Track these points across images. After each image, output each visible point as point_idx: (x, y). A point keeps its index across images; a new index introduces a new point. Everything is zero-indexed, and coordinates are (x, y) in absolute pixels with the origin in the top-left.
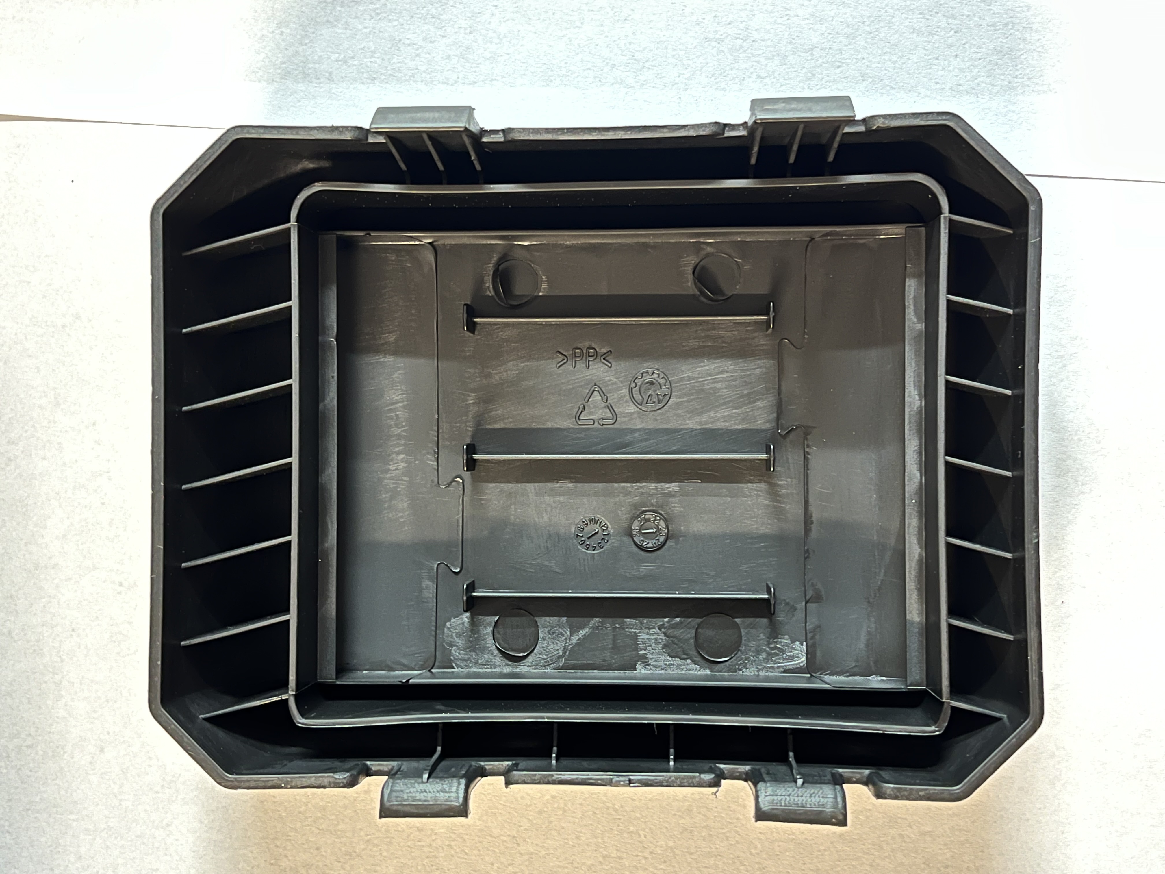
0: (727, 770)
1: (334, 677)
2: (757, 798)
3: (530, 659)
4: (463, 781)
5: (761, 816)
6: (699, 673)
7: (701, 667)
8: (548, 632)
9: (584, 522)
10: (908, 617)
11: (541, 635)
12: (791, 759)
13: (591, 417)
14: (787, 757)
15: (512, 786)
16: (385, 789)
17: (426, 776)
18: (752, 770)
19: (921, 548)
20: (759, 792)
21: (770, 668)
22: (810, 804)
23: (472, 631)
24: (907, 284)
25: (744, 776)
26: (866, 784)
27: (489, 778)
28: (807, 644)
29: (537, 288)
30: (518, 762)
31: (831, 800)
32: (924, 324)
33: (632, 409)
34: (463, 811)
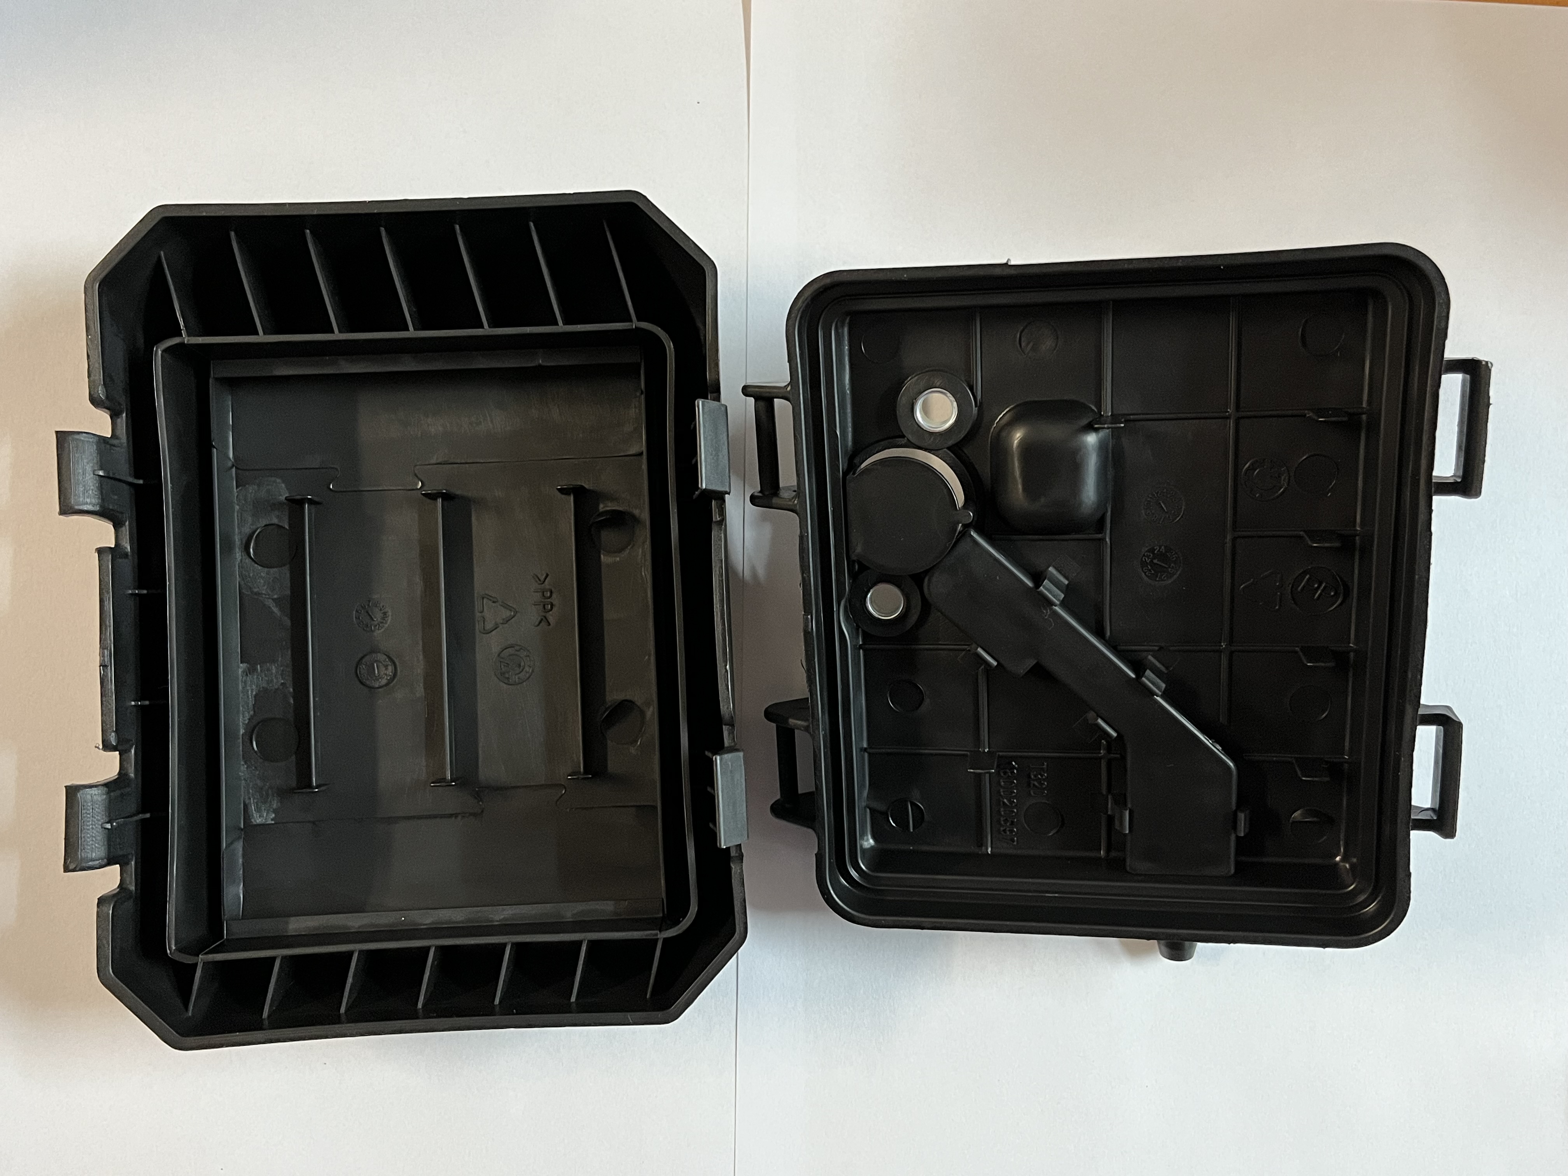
0: (129, 756)
1: (216, 376)
2: (91, 786)
3: (248, 561)
4: (97, 508)
5: (72, 792)
6: (241, 724)
7: (247, 725)
8: (275, 578)
9: (383, 606)
10: (292, 919)
11: (272, 570)
12: (141, 816)
13: (485, 610)
14: (144, 812)
15: (97, 554)
16: (84, 434)
17: (101, 473)
18: (129, 779)
19: (359, 927)
20: (95, 789)
21: (248, 790)
22: (84, 837)
23: (274, 504)
24: (609, 902)
25: (123, 772)
26: (121, 886)
27: (113, 530)
28: (272, 824)
29: (609, 552)
30: (130, 558)
31: (89, 856)
32: (571, 920)
33: (495, 649)
34: (66, 509)
